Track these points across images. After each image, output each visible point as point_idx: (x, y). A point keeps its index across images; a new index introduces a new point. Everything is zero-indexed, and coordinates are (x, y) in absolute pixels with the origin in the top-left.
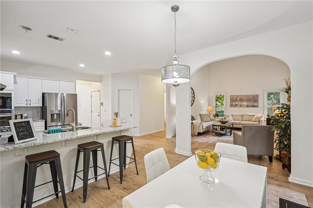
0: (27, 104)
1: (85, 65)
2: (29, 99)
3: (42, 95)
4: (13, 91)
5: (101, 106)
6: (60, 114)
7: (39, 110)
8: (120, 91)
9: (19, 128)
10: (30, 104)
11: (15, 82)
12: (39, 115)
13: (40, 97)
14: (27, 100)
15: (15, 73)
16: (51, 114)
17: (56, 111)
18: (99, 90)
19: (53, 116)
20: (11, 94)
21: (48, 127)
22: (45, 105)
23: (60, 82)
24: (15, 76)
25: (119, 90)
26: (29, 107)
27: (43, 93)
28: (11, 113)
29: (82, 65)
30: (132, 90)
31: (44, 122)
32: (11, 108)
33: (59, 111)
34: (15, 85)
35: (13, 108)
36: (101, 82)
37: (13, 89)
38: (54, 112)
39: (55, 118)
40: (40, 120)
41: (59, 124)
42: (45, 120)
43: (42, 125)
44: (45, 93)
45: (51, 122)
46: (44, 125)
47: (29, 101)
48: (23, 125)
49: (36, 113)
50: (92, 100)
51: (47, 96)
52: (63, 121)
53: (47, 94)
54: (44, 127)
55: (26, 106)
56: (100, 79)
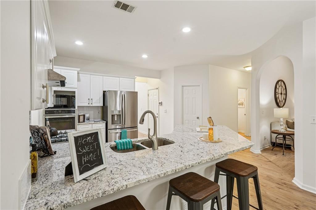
0: (89, 104)
1: (148, 56)
2: (91, 98)
3: (103, 94)
4: (77, 89)
5: (160, 107)
6: (120, 115)
7: (100, 110)
8: (184, 88)
9: (83, 147)
10: (92, 104)
11: (79, 80)
12: (100, 115)
13: (101, 96)
14: (89, 99)
15: (79, 69)
16: (112, 115)
17: (116, 112)
18: (158, 87)
19: (113, 117)
20: (74, 92)
21: (109, 129)
22: (106, 105)
23: (120, 78)
24: (78, 73)
25: (182, 86)
26: (91, 106)
27: (104, 91)
28: (74, 113)
29: (145, 56)
30: (199, 86)
31: (105, 124)
32: (75, 108)
33: (119, 111)
34: (79, 83)
35: (76, 108)
36: (160, 78)
37: (76, 87)
38: (115, 113)
39: (116, 119)
40: (101, 121)
41: (118, 127)
42: (106, 122)
43: (103, 127)
44: (105, 91)
45: (112, 124)
46: (105, 128)
47: (91, 100)
48: (89, 140)
49: (97, 113)
50: (149, 100)
51: (108, 94)
52: (123, 124)
53: (108, 92)
54: (105, 129)
55: (88, 105)
56: (159, 74)
